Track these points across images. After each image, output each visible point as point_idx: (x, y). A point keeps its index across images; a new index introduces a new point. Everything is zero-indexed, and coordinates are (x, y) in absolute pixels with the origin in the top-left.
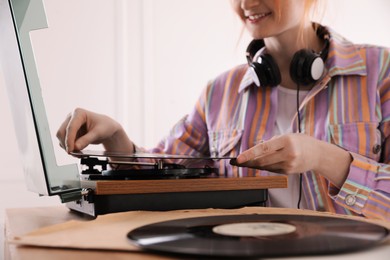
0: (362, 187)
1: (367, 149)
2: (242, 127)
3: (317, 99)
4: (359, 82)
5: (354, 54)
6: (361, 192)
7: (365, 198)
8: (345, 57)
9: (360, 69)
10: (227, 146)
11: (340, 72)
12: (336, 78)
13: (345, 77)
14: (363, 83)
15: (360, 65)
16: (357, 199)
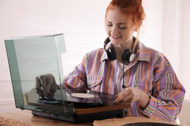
0: (152, 108)
1: (148, 91)
2: (103, 76)
3: (131, 69)
4: (147, 64)
5: (146, 53)
6: (152, 110)
7: (153, 112)
8: (143, 53)
9: (148, 59)
10: (96, 83)
11: (141, 59)
12: (139, 62)
13: (142, 61)
14: (149, 65)
15: (148, 58)
16: (151, 112)
